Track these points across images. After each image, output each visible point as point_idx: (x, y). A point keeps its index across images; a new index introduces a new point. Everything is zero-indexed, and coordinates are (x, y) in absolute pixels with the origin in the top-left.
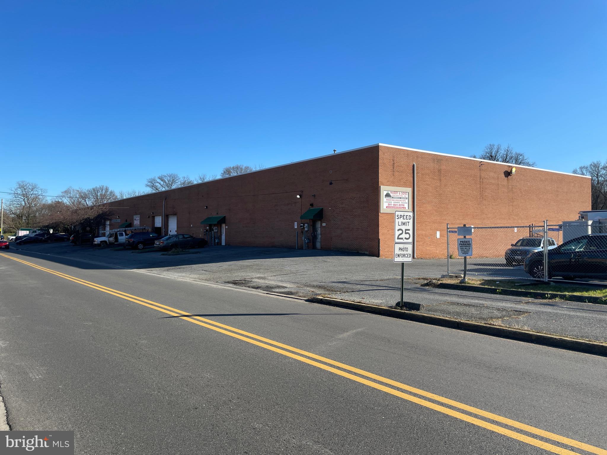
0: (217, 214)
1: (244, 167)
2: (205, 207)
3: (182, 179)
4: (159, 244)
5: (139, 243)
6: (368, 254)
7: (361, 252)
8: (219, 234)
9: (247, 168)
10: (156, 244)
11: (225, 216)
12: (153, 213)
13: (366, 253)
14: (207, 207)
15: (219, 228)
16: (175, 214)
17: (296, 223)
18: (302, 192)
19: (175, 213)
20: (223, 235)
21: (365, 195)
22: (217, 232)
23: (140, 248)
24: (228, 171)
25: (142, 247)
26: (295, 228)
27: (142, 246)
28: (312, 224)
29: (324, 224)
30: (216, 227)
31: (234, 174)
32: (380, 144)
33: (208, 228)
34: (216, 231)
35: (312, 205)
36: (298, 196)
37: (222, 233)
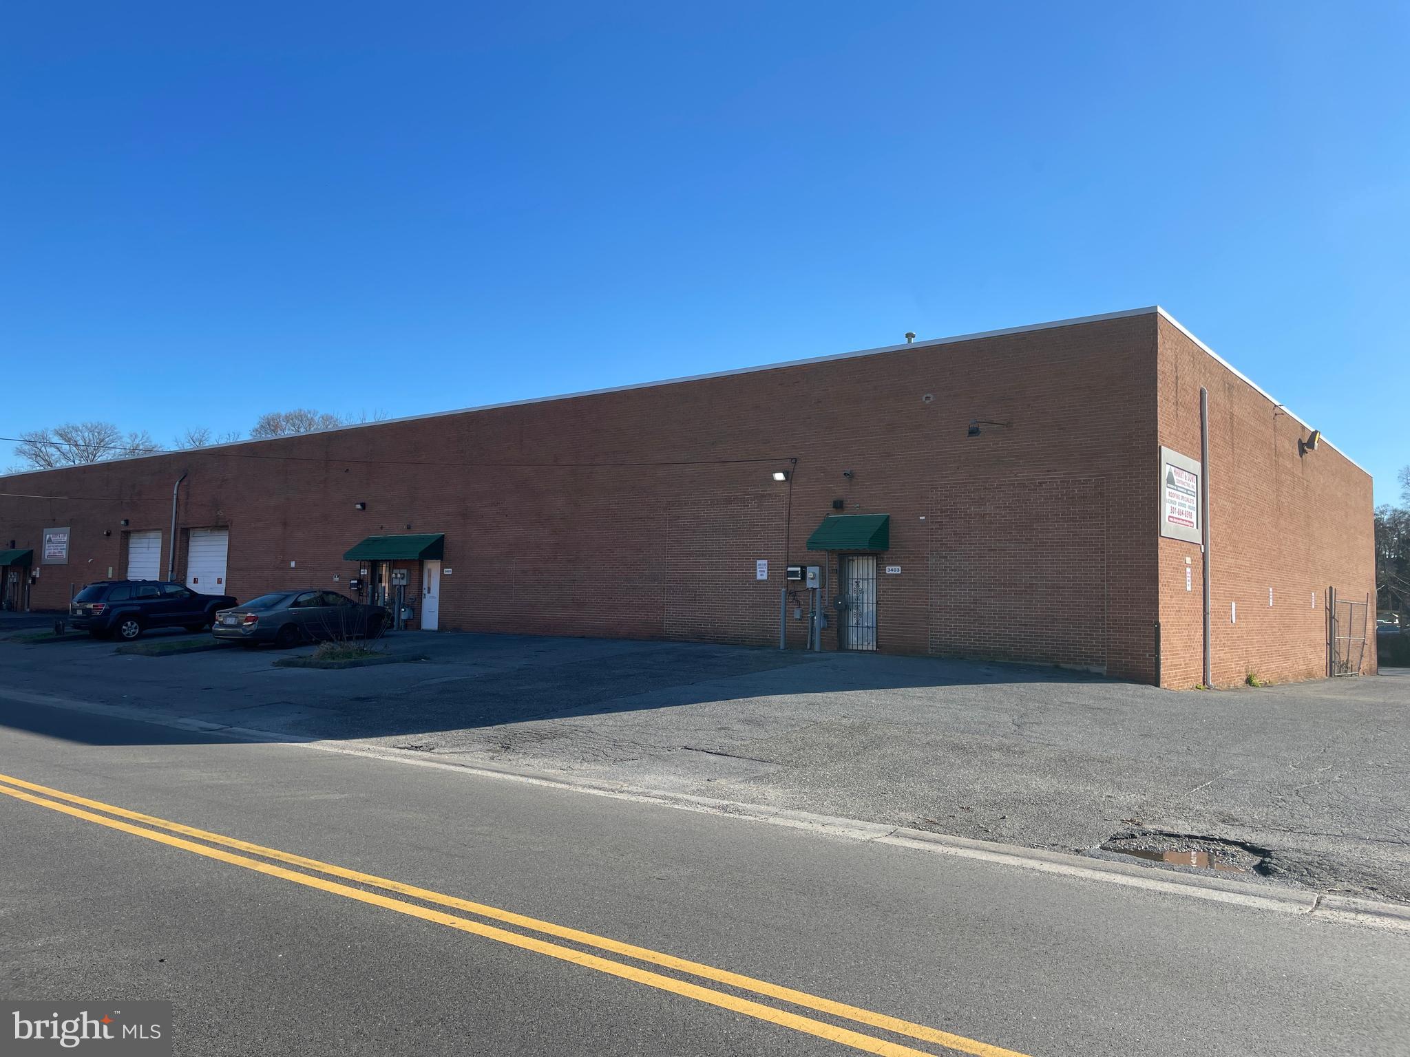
0: (409, 527)
1: (317, 417)
2: (359, 506)
3: (127, 439)
4: (239, 625)
5: (125, 617)
6: (1105, 674)
7: (1068, 666)
8: (413, 592)
9: (326, 419)
10: (221, 625)
11: (444, 535)
12: (127, 522)
13: (1094, 669)
14: (363, 505)
15: (416, 573)
16: (218, 526)
17: (766, 562)
18: (795, 461)
19: (220, 524)
20: (427, 595)
21: (1090, 476)
22: (404, 586)
23: (128, 634)
24: (271, 423)
25: (134, 633)
26: (759, 577)
27: (136, 628)
28: (836, 567)
29: (893, 570)
30: (404, 571)
31: (289, 432)
32: (1160, 310)
33: (364, 572)
34: (404, 582)
35: (839, 505)
36: (779, 476)
37: (425, 591)
